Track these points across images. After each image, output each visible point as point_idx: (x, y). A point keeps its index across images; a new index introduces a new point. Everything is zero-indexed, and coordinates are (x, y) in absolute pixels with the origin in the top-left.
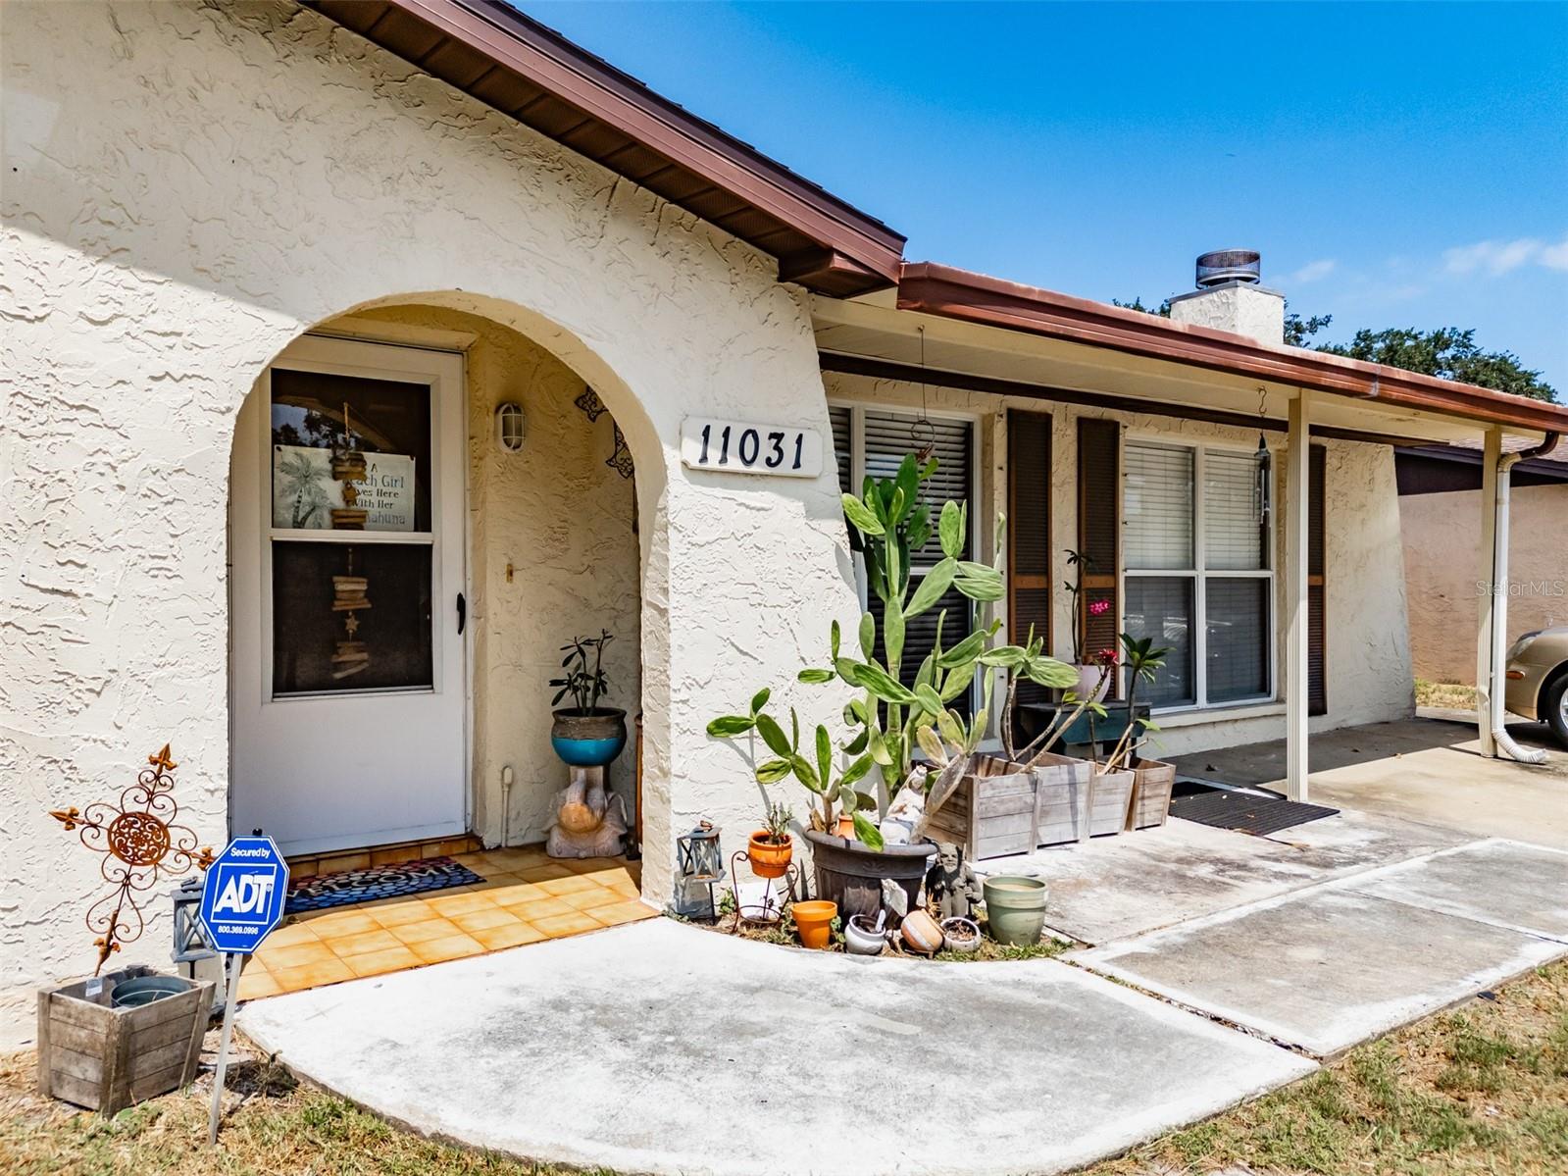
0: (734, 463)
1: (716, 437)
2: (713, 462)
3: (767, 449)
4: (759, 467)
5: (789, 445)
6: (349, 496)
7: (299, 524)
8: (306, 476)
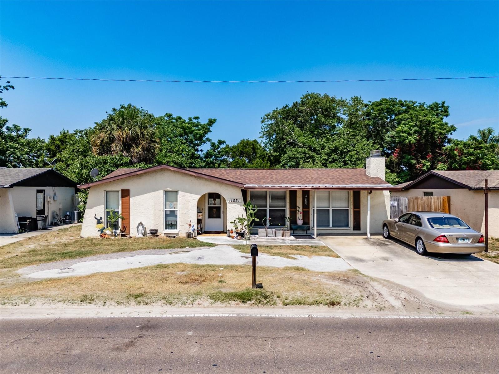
0: (233, 202)
1: (231, 200)
2: (231, 202)
3: (236, 201)
4: (235, 202)
5: (238, 200)
6: (215, 202)
7: (211, 205)
8: (211, 201)
